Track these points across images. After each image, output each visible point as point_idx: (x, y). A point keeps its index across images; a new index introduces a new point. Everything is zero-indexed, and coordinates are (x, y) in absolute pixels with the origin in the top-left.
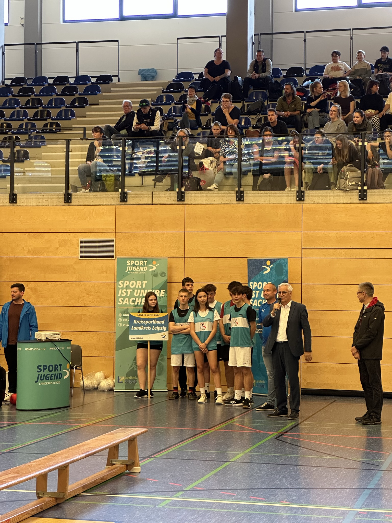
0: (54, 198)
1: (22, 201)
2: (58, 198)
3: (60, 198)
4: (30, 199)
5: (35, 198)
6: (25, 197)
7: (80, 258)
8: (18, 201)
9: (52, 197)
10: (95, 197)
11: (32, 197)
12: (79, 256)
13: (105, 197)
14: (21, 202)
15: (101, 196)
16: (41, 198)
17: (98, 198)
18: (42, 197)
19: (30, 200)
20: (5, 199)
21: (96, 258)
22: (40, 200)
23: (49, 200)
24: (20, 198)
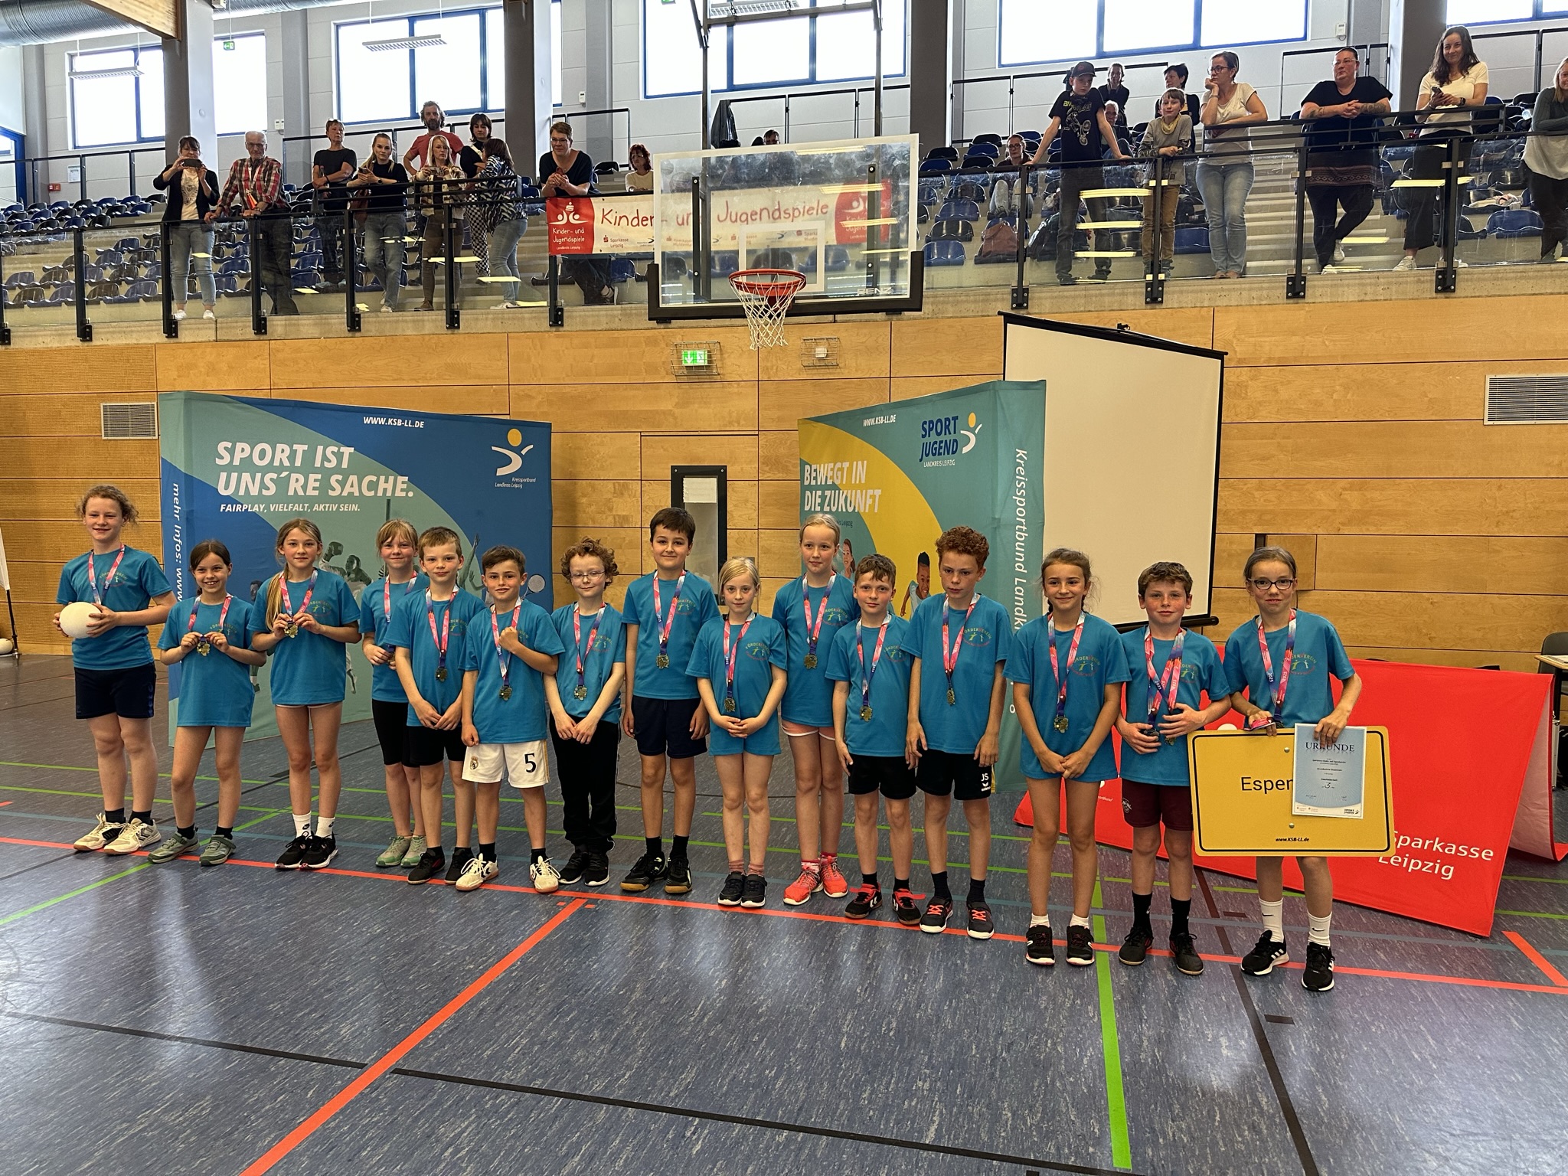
0: (1407, 283)
1: (1319, 292)
2: (1419, 281)
3: (1423, 282)
4: (1342, 286)
5: (1355, 285)
6: (1329, 282)
7: (1486, 422)
8: (1309, 292)
9: (1401, 280)
10: (1521, 278)
11: (1346, 282)
12: (1486, 418)
13: (1552, 276)
14: (1318, 294)
15: (1539, 274)
16: (1371, 284)
17: (1530, 278)
18: (1373, 281)
19: (1341, 289)
20: (1277, 288)
21: (1533, 422)
22: (1369, 289)
23: (1394, 288)
24: (1315, 286)
